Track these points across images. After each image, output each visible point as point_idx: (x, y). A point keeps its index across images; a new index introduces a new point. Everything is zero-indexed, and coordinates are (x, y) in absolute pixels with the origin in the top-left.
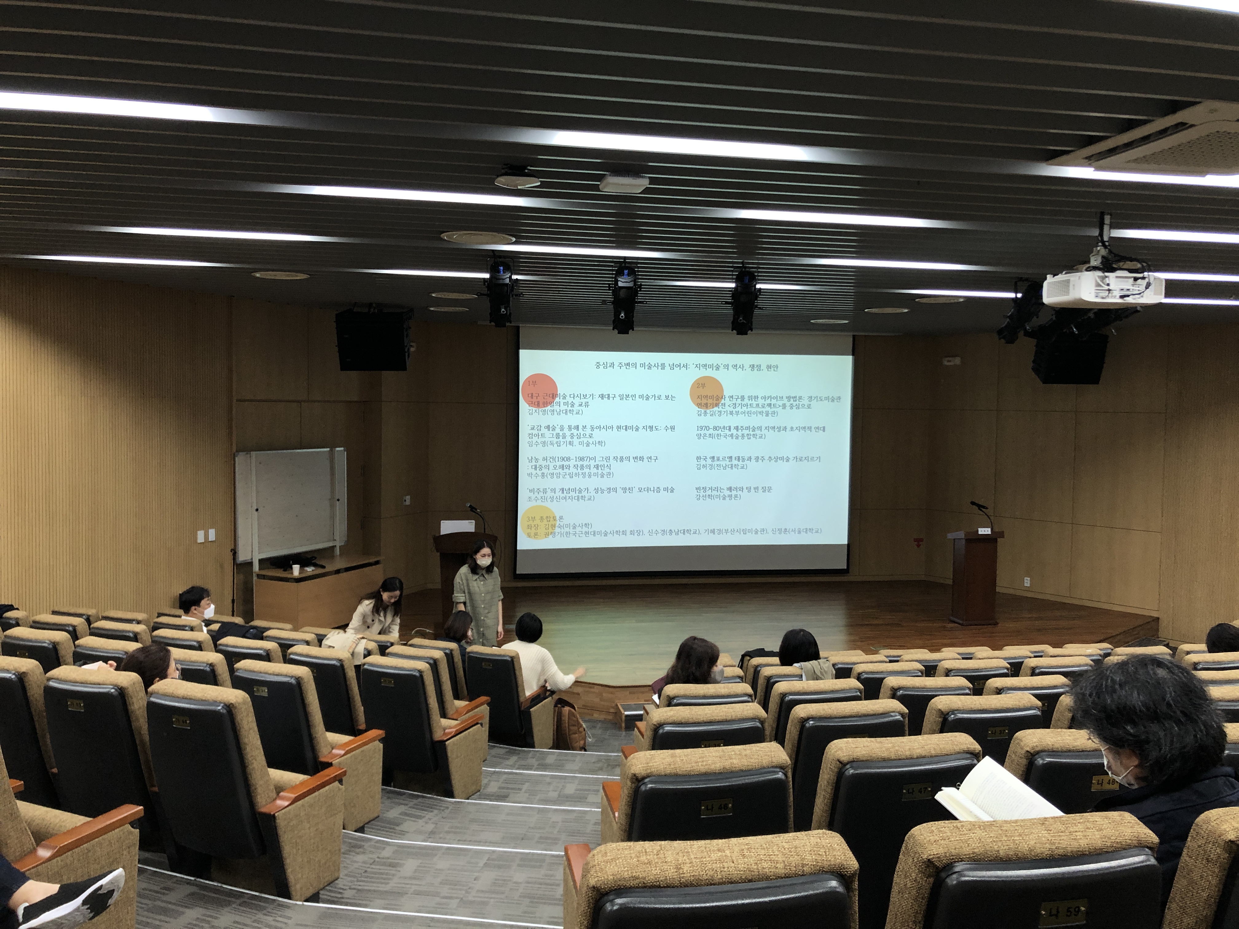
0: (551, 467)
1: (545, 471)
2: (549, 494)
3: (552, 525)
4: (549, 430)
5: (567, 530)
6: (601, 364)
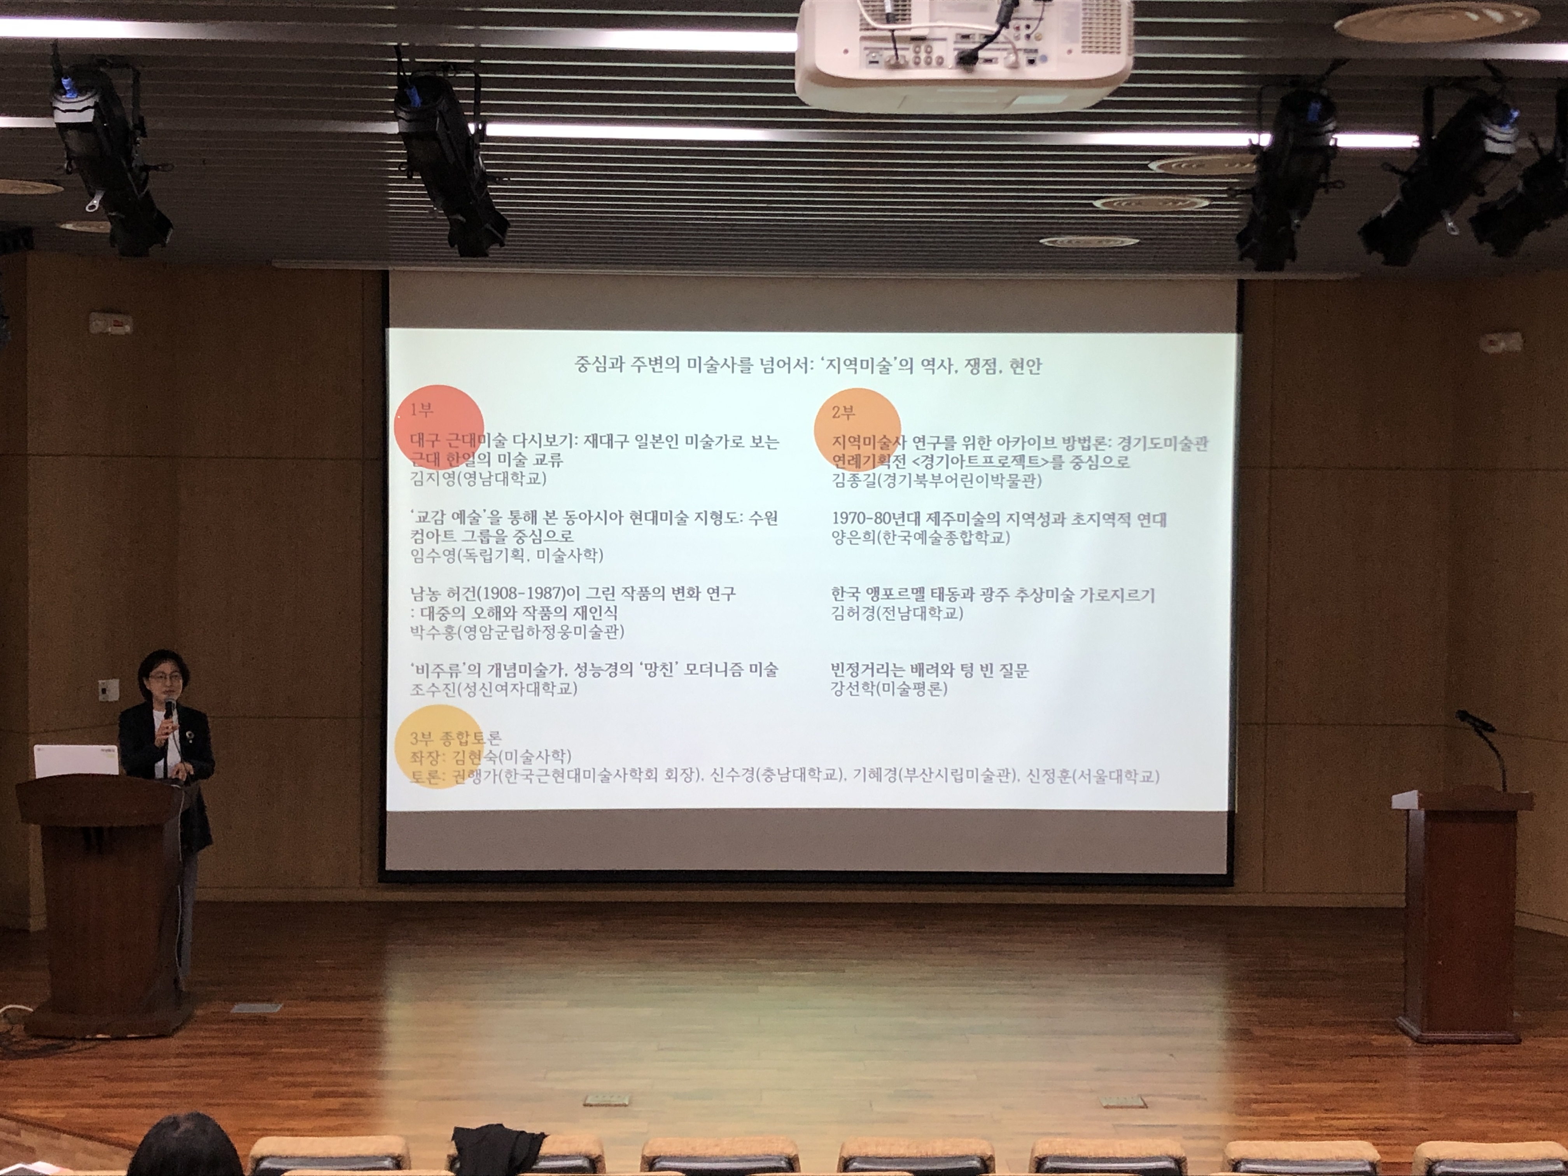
0: (470, 613)
1: (454, 621)
2: (465, 678)
3: (472, 753)
4: (463, 522)
5: (509, 765)
6: (592, 360)
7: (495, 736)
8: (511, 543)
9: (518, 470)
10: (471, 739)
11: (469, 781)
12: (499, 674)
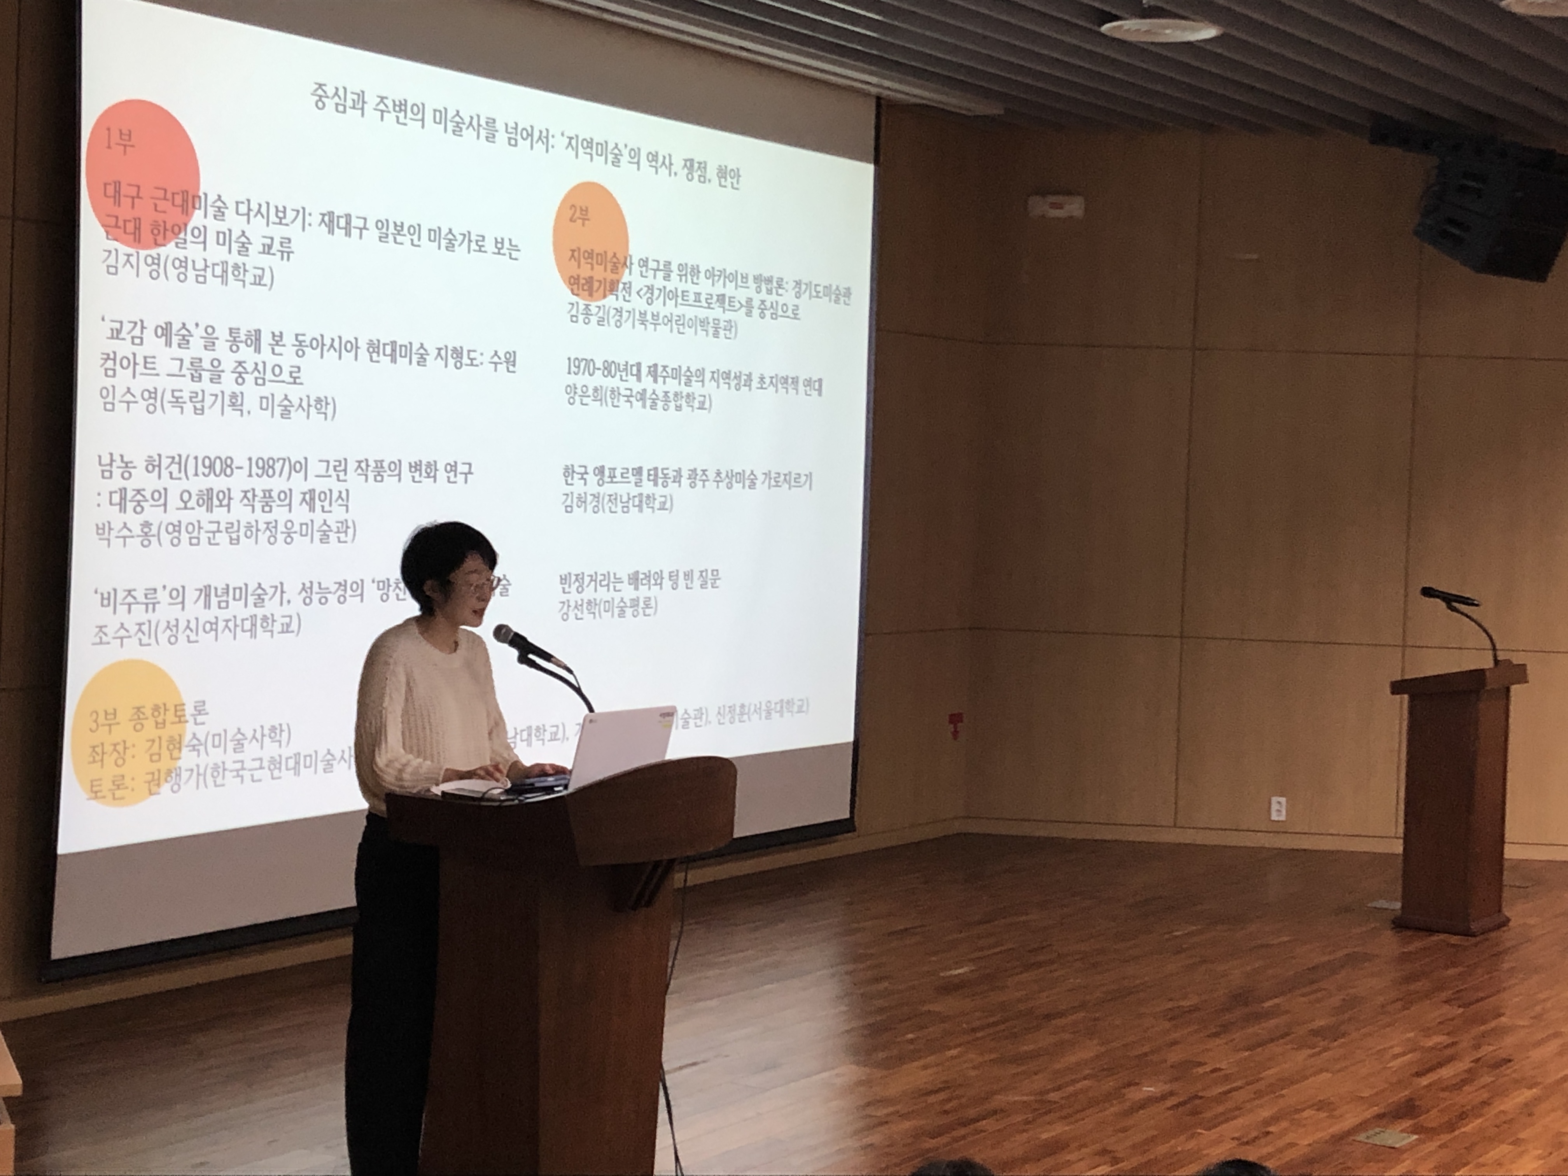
0: (174, 501)
1: (153, 514)
2: (166, 611)
3: (171, 740)
4: (169, 344)
5: (216, 755)
6: (331, 91)
7: (200, 708)
8: (228, 384)
9: (240, 260)
10: (170, 716)
11: (165, 788)
12: (207, 605)
